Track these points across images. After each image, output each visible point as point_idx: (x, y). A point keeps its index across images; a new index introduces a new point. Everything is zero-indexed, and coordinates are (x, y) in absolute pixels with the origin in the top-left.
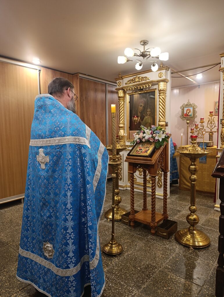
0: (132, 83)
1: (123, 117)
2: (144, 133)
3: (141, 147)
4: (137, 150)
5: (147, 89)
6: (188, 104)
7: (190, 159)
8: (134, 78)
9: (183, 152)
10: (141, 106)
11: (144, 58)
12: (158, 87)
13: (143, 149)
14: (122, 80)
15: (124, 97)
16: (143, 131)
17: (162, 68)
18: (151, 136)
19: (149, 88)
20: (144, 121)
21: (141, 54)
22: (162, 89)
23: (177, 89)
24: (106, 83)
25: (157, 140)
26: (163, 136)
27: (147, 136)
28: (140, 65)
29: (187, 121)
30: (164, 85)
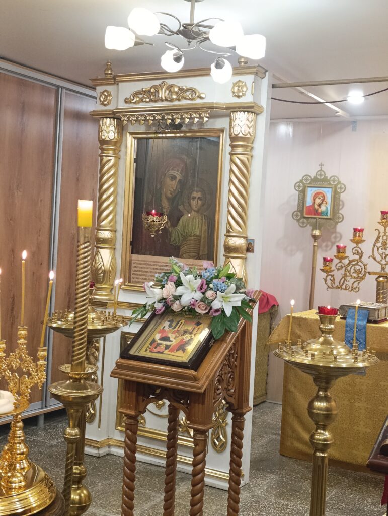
0: (146, 102)
1: (111, 208)
2: (179, 283)
3: (167, 328)
4: (154, 341)
5: (195, 128)
6: (318, 177)
7: (315, 380)
8: (154, 87)
9: (293, 359)
10: (173, 178)
11: (189, 42)
12: (231, 126)
13: (172, 336)
14: (115, 86)
15: (118, 144)
16: (175, 278)
17: (244, 68)
18: (198, 295)
19: (201, 124)
20: (179, 227)
21: (182, 28)
22: (241, 135)
23: (288, 124)
24: (58, 87)
25: (217, 311)
26: (236, 299)
27: (189, 295)
28: (177, 60)
29: (312, 230)
30: (248, 123)
